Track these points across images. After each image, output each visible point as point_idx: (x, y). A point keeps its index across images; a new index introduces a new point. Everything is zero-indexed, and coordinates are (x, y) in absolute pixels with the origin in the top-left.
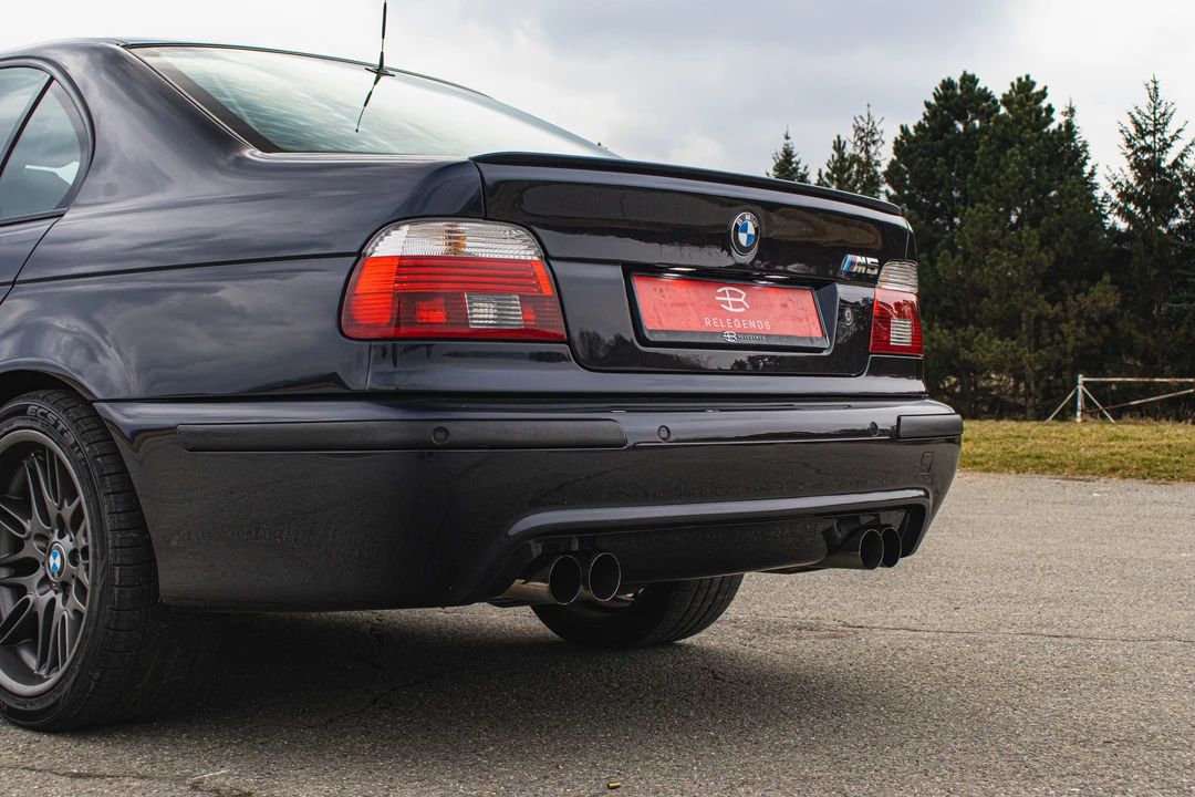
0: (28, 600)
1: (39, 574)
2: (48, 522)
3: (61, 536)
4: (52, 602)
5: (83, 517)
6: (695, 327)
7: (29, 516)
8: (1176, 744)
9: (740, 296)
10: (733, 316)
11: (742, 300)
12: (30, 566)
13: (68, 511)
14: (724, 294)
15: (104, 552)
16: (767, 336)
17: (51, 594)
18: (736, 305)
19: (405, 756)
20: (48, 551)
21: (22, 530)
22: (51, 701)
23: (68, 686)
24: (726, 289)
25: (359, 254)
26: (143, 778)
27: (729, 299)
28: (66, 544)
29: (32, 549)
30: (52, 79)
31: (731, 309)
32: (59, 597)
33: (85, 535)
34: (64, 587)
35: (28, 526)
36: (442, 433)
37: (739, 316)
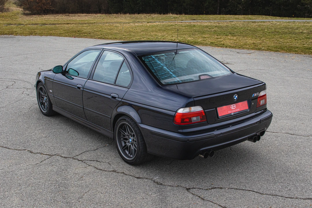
0: (126, 144)
1: (128, 141)
2: (129, 134)
3: (131, 137)
4: (130, 146)
5: (135, 136)
6: (227, 113)
7: (126, 132)
9: (234, 106)
10: (233, 110)
11: (235, 106)
12: (127, 139)
13: (132, 134)
14: (232, 106)
15: (139, 144)
16: (238, 112)
17: (130, 144)
18: (234, 108)
20: (130, 138)
21: (125, 134)
22: (132, 162)
23: (134, 161)
24: (232, 105)
25: (176, 112)
26: (147, 179)
27: (233, 107)
28: (132, 138)
29: (127, 137)
30: (124, 60)
31: (233, 109)
32: (131, 145)
33: (135, 138)
34: (132, 144)
35: (126, 134)
36: (188, 140)
37: (234, 109)
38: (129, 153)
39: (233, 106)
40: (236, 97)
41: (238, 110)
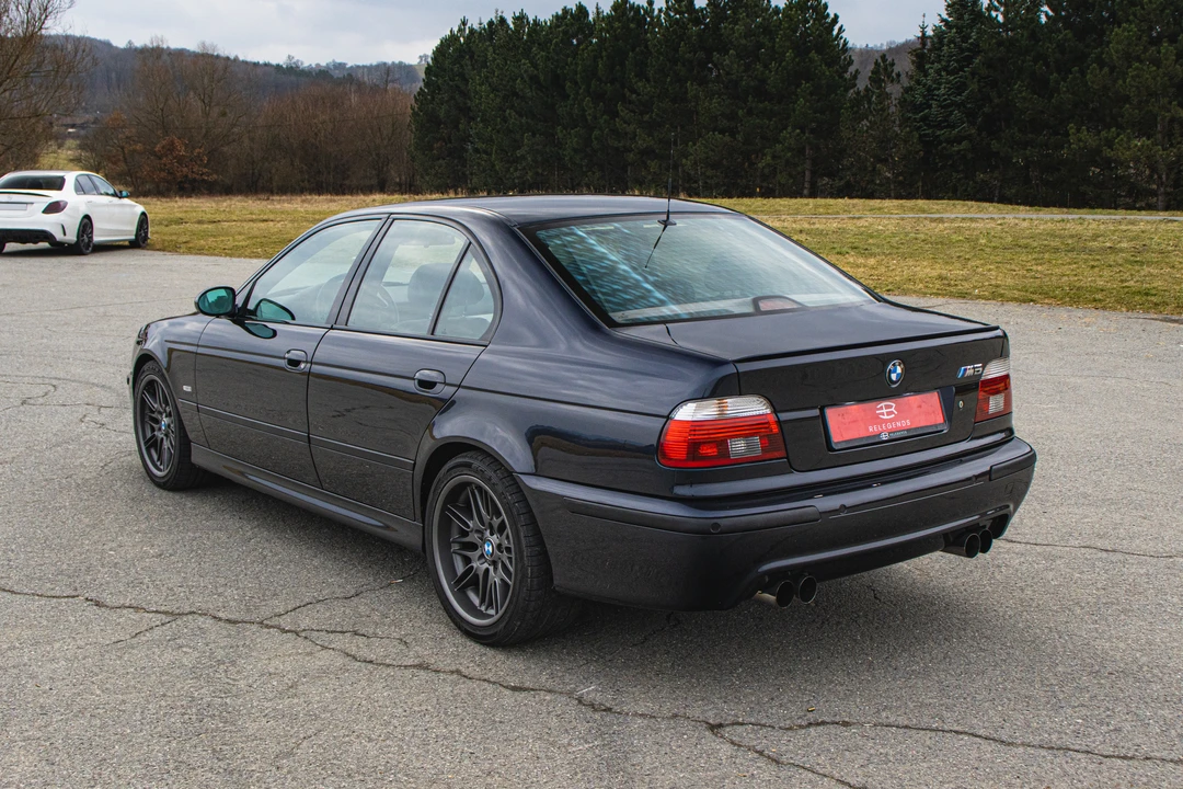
0: (472, 567)
1: (478, 552)
2: (483, 524)
3: (492, 534)
4: (487, 570)
5: (505, 527)
6: (863, 433)
7: (471, 518)
8: (1154, 676)
9: (891, 407)
10: (886, 421)
11: (893, 409)
12: (473, 547)
13: (496, 522)
14: (881, 408)
15: (522, 558)
16: (907, 430)
17: (486, 565)
18: (889, 414)
19: (692, 677)
20: (484, 540)
21: (469, 527)
22: (492, 632)
23: (502, 626)
24: (883, 404)
25: (668, 417)
26: (550, 691)
27: (884, 411)
28: (495, 539)
29: (474, 538)
30: (470, 243)
31: (886, 417)
32: (491, 568)
33: (508, 538)
34: (494, 563)
35: (471, 524)
36: (716, 526)
37: (891, 421)
38: (482, 602)
39: (887, 407)
40: (899, 370)
41: (906, 423)
